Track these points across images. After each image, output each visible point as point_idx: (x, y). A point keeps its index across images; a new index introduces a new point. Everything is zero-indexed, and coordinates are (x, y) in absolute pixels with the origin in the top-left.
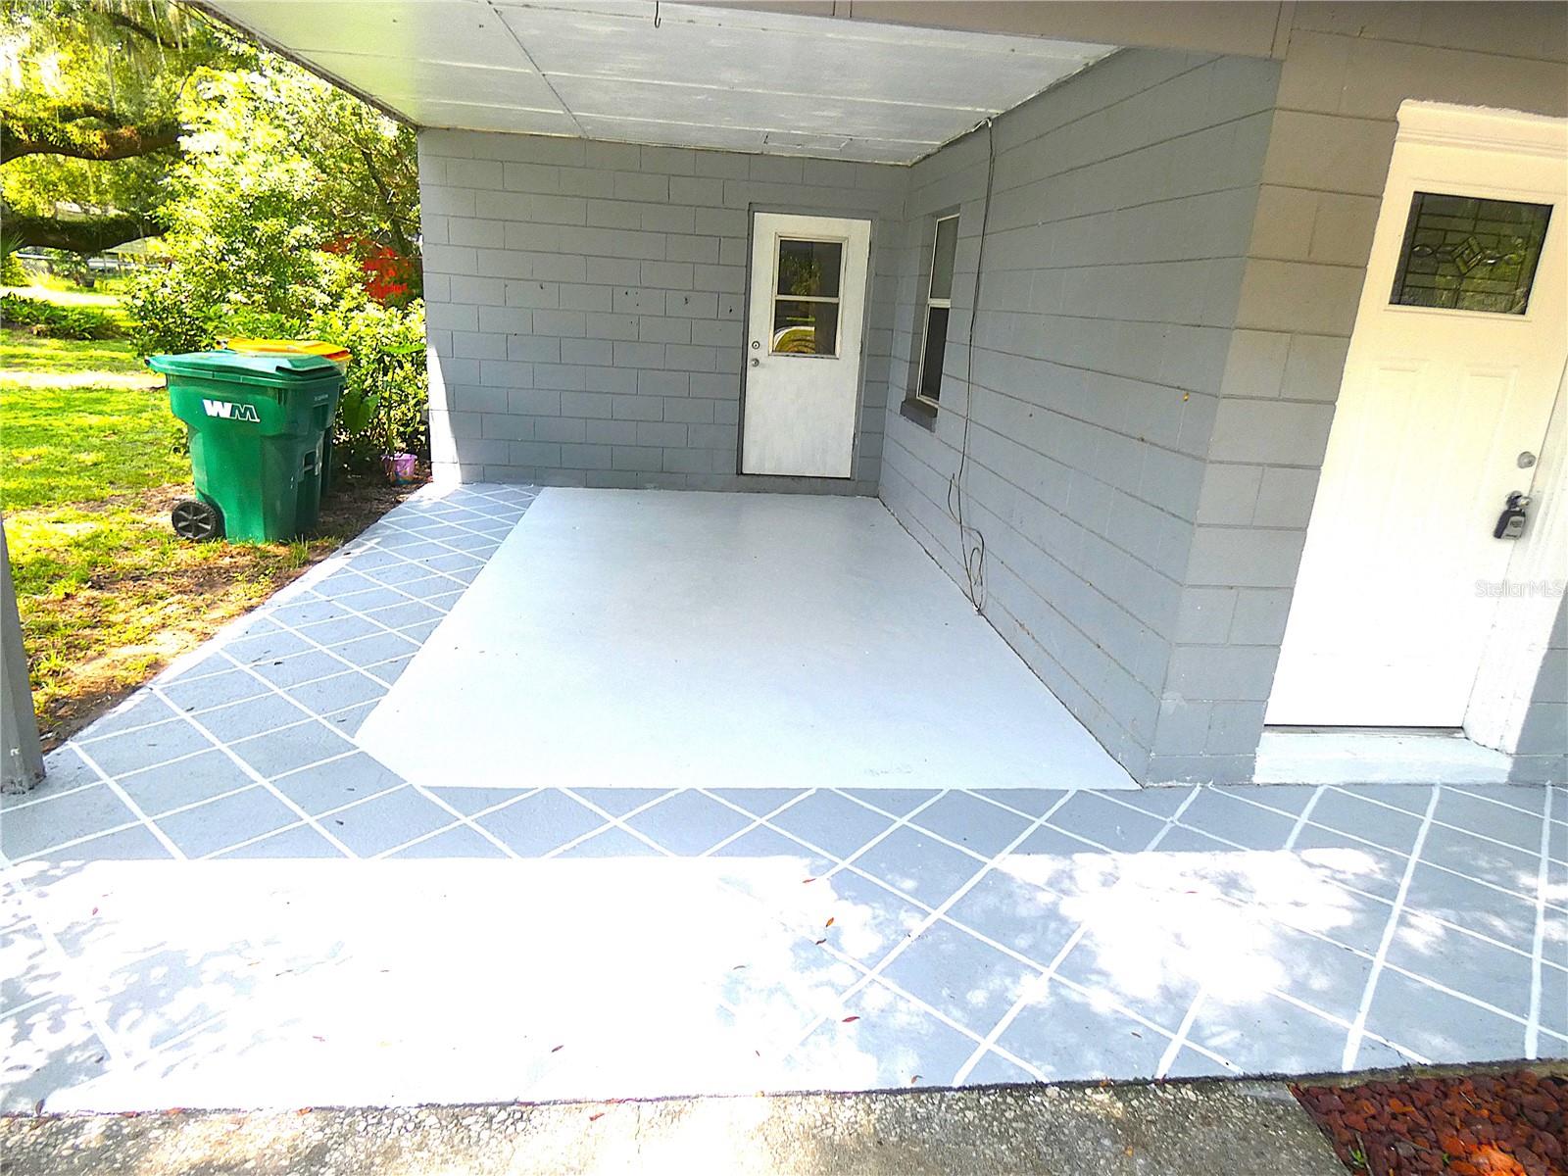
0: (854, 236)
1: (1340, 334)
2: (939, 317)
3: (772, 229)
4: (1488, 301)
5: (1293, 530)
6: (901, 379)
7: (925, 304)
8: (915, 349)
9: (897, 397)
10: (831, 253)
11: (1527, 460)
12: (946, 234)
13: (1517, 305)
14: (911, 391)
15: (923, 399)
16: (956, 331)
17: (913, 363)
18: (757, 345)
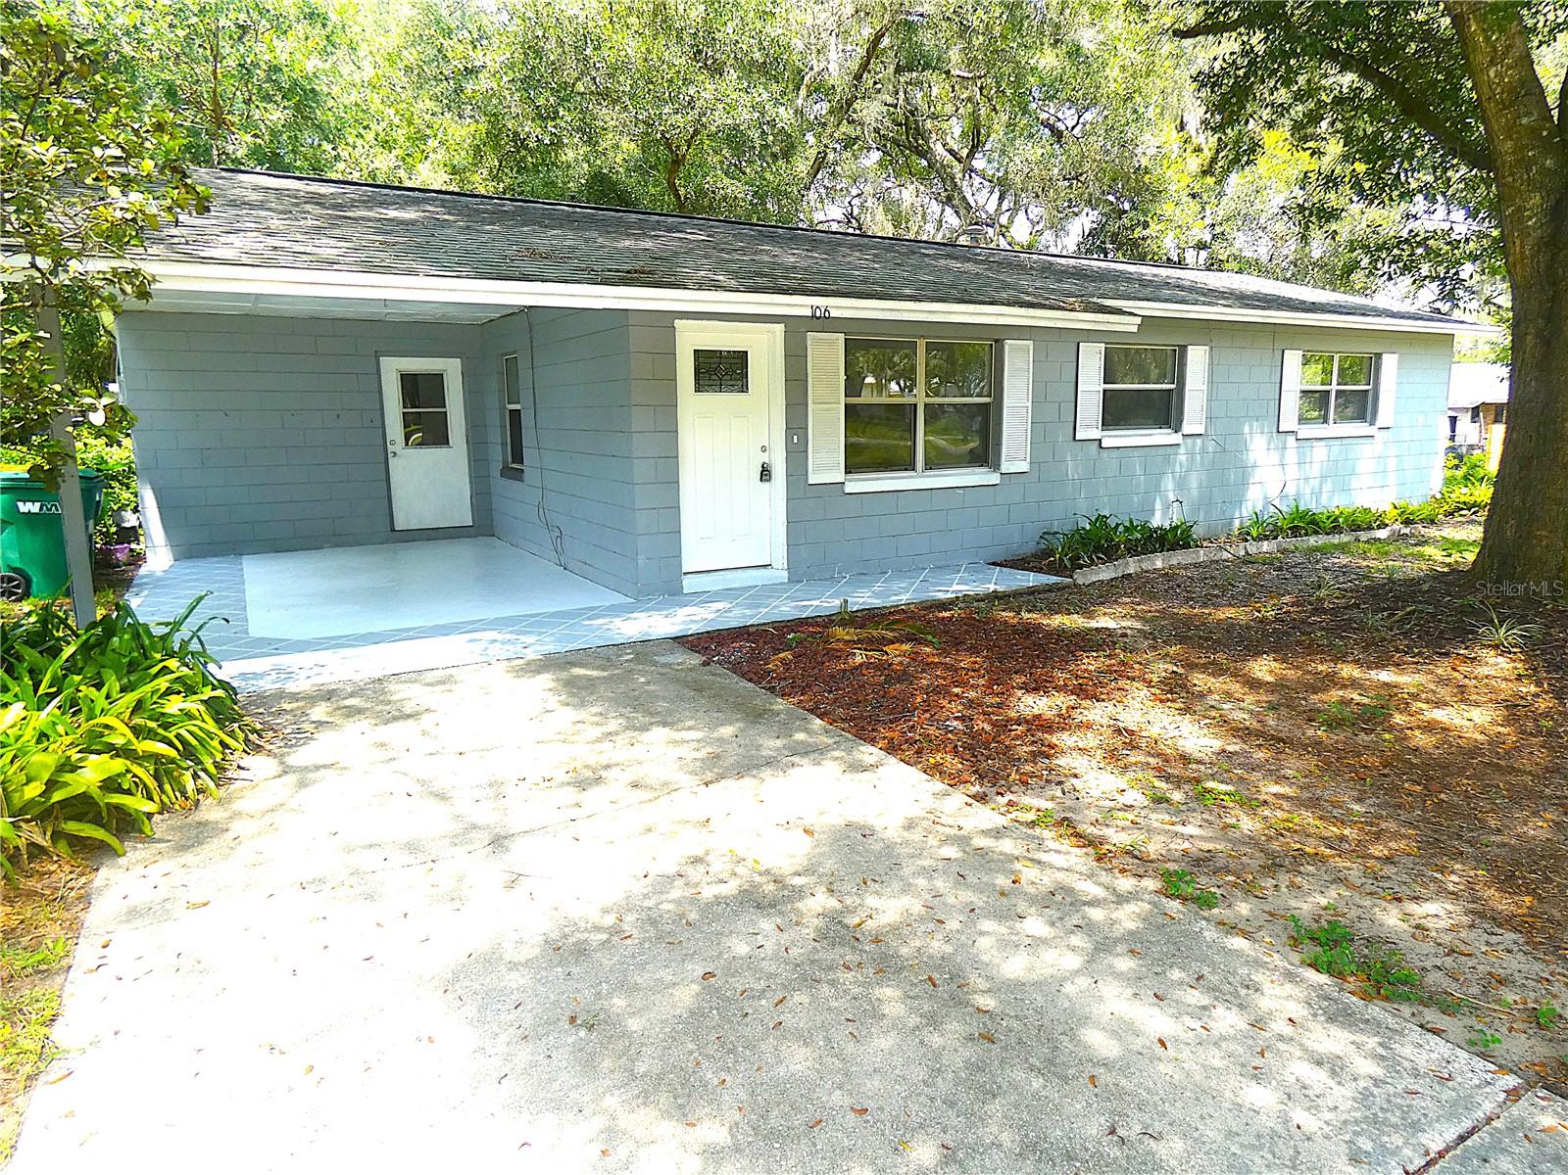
0: (451, 369)
1: (671, 405)
2: (515, 416)
3: (392, 368)
4: (731, 388)
5: (673, 483)
6: (497, 455)
7: (505, 408)
8: (503, 435)
9: (496, 467)
10: (437, 379)
11: (764, 449)
12: (511, 365)
13: (744, 389)
14: (505, 461)
15: (514, 466)
16: (527, 421)
17: (504, 444)
18: (393, 442)
